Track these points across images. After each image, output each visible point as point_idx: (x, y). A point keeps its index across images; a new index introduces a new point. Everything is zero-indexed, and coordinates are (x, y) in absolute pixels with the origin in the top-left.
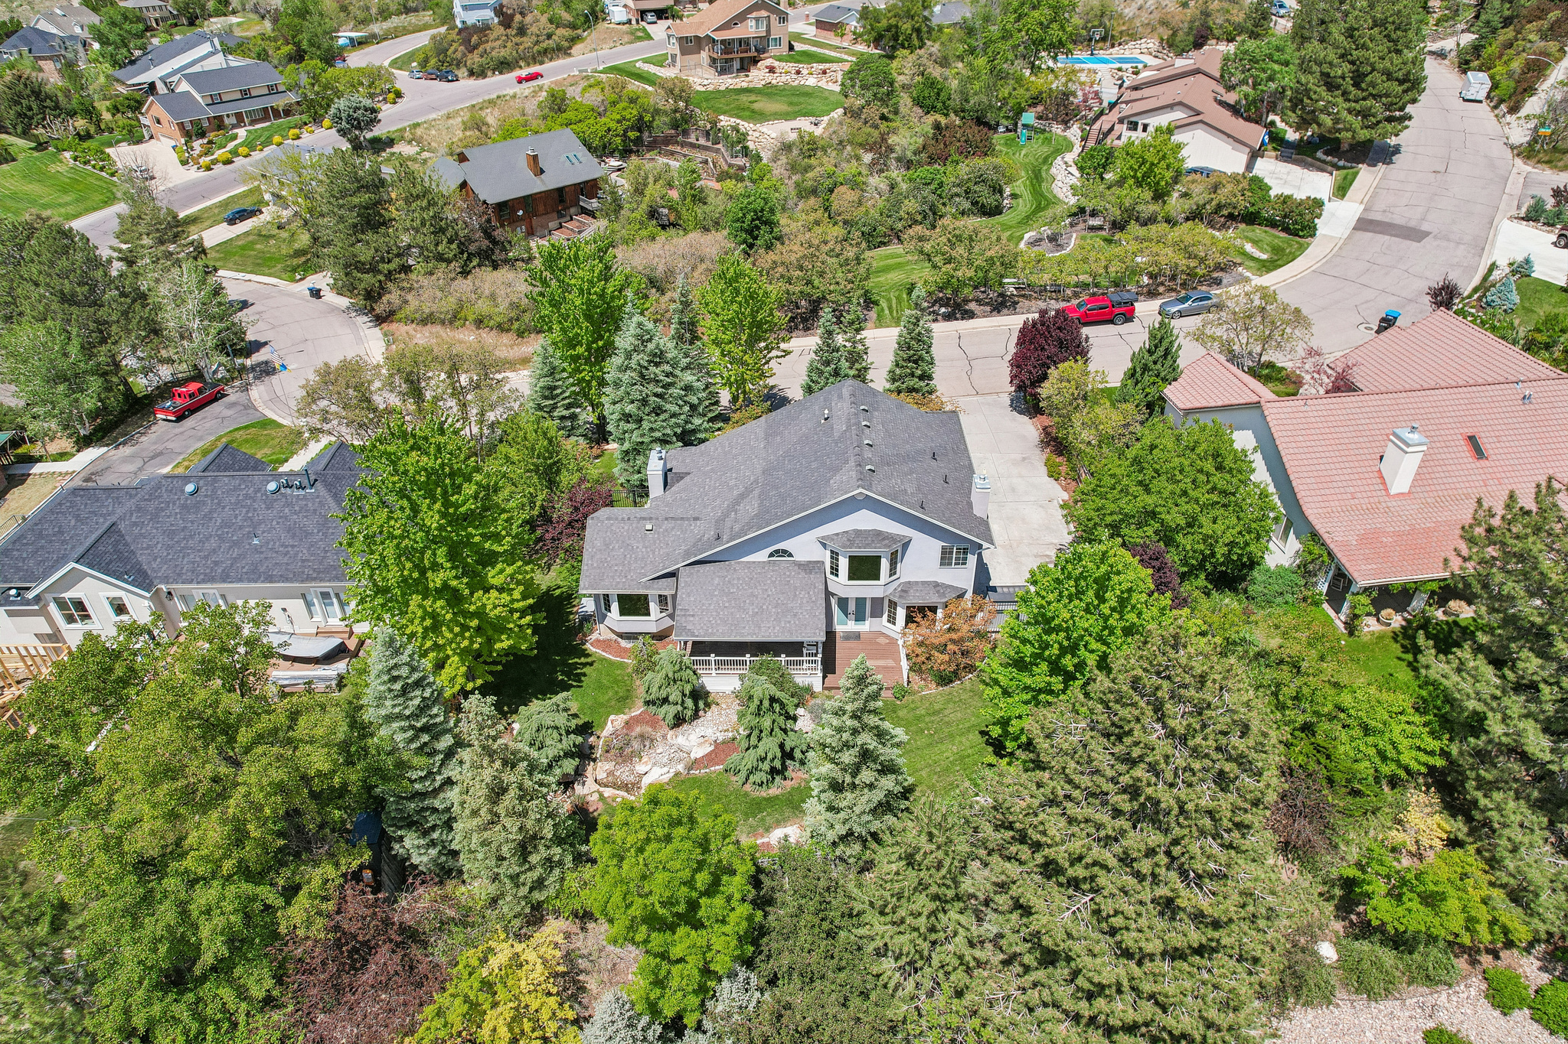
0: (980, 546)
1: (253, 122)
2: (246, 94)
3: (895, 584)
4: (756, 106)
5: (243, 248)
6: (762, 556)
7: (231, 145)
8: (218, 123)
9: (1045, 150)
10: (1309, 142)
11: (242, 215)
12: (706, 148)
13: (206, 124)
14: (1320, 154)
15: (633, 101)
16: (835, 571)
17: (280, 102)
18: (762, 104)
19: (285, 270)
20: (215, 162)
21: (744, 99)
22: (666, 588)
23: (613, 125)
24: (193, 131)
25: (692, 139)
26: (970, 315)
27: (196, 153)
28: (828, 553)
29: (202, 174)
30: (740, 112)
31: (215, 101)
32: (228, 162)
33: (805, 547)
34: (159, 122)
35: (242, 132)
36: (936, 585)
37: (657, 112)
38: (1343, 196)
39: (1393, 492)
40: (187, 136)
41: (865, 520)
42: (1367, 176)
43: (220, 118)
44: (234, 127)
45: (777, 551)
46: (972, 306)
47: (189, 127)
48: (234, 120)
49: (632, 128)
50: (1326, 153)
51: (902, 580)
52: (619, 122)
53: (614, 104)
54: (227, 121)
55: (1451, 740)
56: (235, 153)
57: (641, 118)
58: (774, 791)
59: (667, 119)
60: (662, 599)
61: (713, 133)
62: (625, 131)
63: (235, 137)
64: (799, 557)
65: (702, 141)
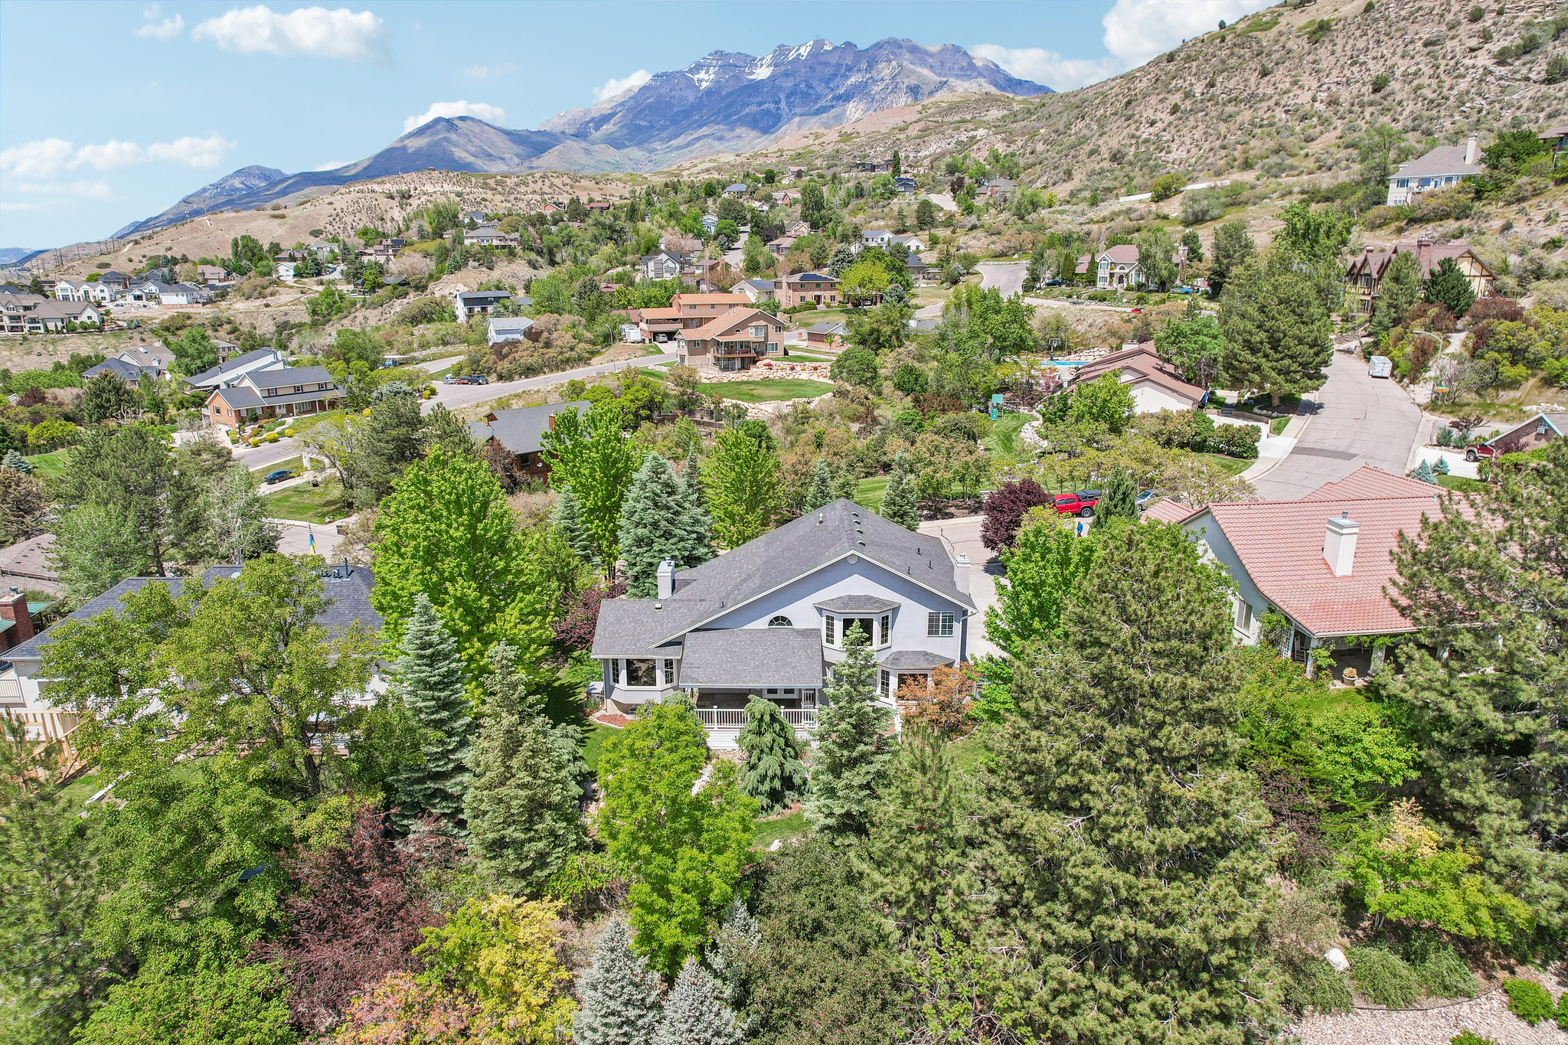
0: (965, 612)
1: (300, 413)
2: (298, 390)
3: (887, 653)
4: (755, 392)
5: (279, 500)
6: (762, 623)
7: (279, 429)
8: (270, 412)
9: (1014, 423)
10: (1245, 404)
11: (282, 476)
12: (709, 424)
13: (260, 412)
14: (1256, 410)
15: (645, 386)
16: (830, 638)
17: (327, 396)
18: (759, 391)
19: (315, 515)
20: (262, 441)
21: (744, 388)
22: (672, 653)
23: (627, 404)
24: (248, 418)
25: (698, 417)
26: (952, 516)
27: (246, 435)
28: (824, 619)
29: (250, 450)
30: (740, 396)
31: (271, 393)
32: (275, 440)
33: (803, 613)
34: (218, 411)
35: (290, 420)
36: (926, 654)
37: (666, 395)
38: (1279, 433)
39: (1338, 574)
40: (242, 421)
41: (856, 586)
42: (1296, 423)
43: (272, 408)
44: (283, 416)
45: (777, 619)
46: (952, 510)
47: (244, 414)
48: (284, 411)
49: (643, 407)
50: (1260, 409)
51: (894, 650)
52: (632, 401)
53: (628, 387)
54: (278, 411)
55: (1420, 748)
56: (282, 434)
57: (652, 400)
58: (773, 817)
59: (675, 402)
60: (669, 664)
61: (717, 414)
62: (638, 409)
63: (283, 423)
64: (797, 625)
65: (706, 419)
